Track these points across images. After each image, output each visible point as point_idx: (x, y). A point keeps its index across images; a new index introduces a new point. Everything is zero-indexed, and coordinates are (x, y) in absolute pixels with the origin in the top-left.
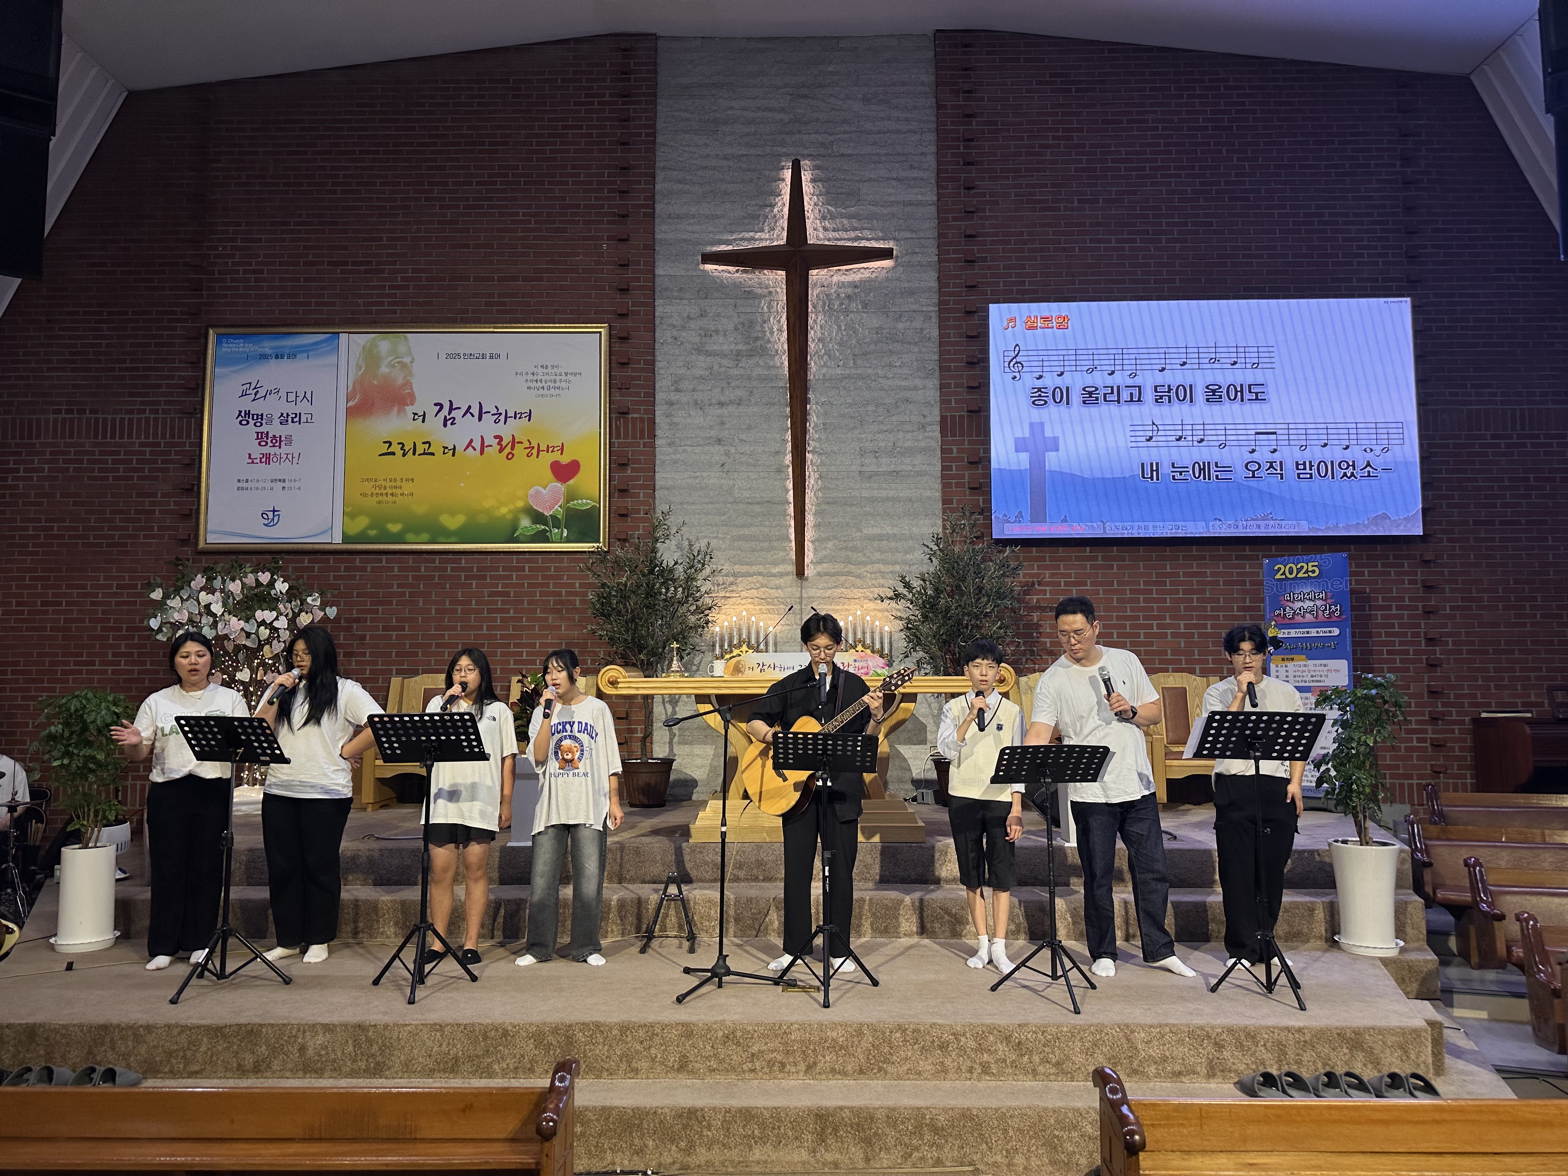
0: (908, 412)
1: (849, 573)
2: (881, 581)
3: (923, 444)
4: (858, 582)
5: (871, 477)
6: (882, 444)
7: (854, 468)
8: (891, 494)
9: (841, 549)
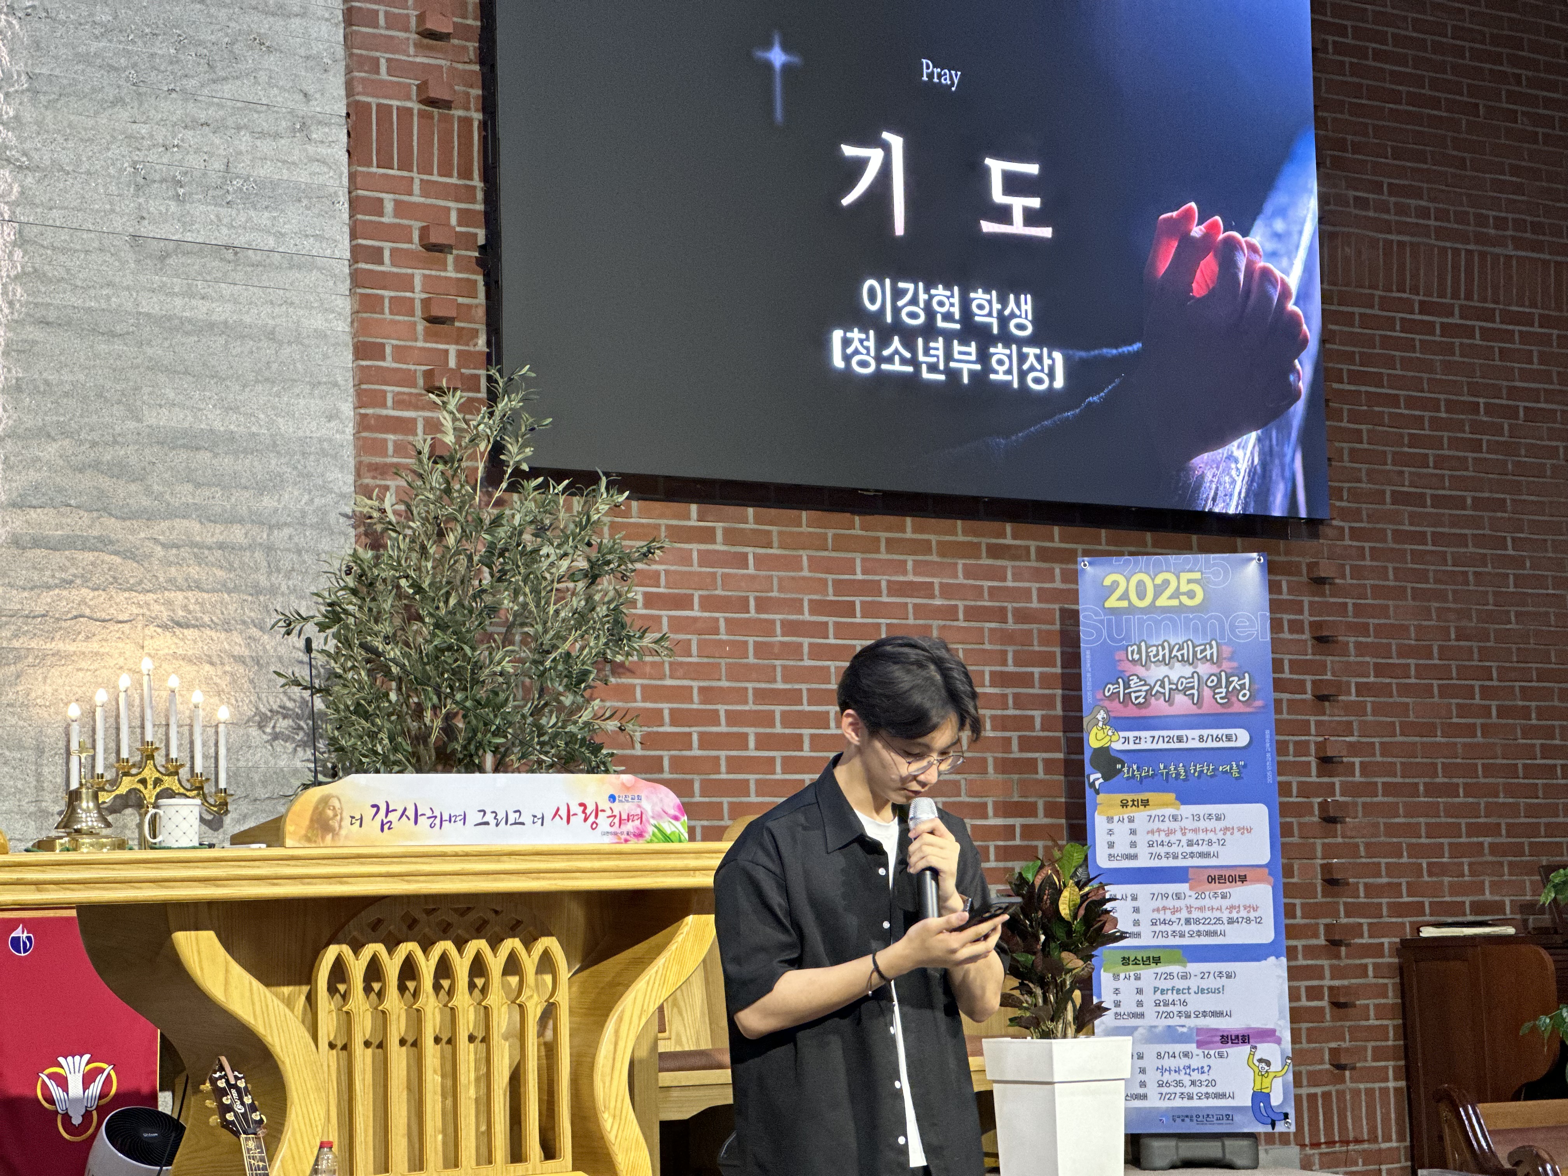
0: (263, 77)
1: (103, 544)
2: (194, 571)
3: (302, 177)
4: (130, 570)
5: (163, 257)
6: (194, 161)
7: (118, 224)
8: (222, 312)
9: (81, 469)
